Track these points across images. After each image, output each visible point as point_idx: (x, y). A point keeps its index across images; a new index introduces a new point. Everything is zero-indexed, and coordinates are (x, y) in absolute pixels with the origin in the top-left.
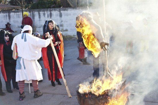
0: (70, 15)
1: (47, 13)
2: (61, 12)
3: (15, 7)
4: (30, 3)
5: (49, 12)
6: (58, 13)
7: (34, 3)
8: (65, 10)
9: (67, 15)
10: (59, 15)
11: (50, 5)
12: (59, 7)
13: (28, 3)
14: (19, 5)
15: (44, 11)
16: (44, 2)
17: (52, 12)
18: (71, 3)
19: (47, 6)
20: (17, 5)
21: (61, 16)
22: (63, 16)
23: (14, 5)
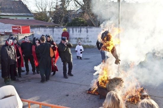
0: (94, 31)
1: (78, 29)
2: (88, 29)
3: (57, 24)
4: (67, 23)
5: (79, 29)
6: (86, 29)
7: (69, 22)
8: (90, 28)
9: (92, 31)
10: (86, 31)
11: (80, 24)
12: (86, 25)
13: (65, 23)
14: (59, 23)
15: (76, 28)
16: (76, 22)
17: (81, 29)
18: (95, 23)
19: (78, 25)
20: (57, 23)
21: (87, 32)
22: (89, 32)
23: (56, 23)
